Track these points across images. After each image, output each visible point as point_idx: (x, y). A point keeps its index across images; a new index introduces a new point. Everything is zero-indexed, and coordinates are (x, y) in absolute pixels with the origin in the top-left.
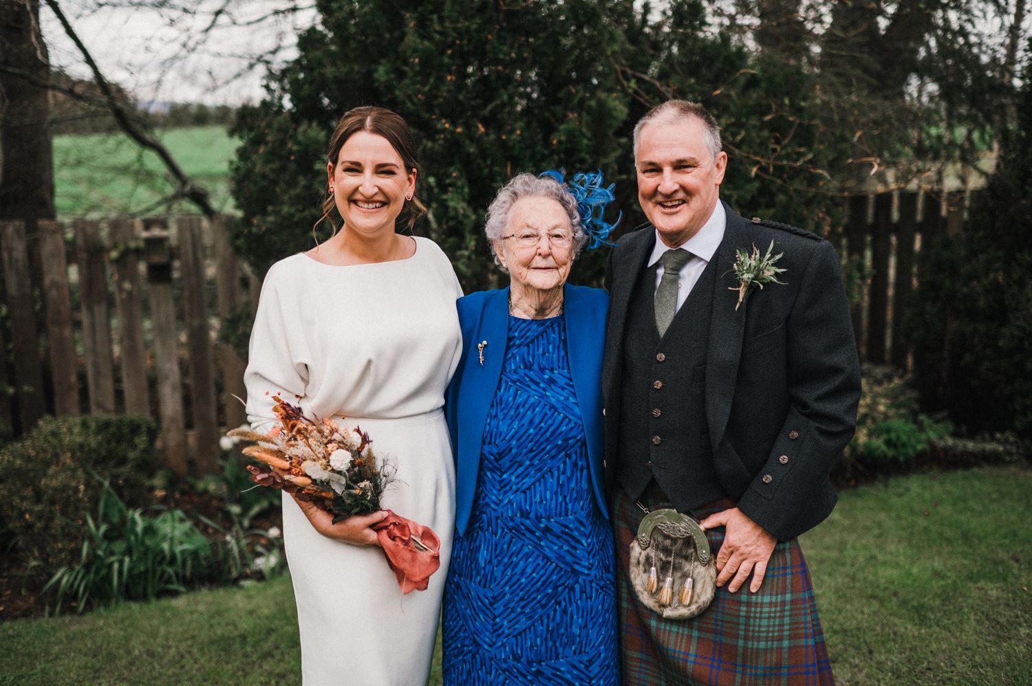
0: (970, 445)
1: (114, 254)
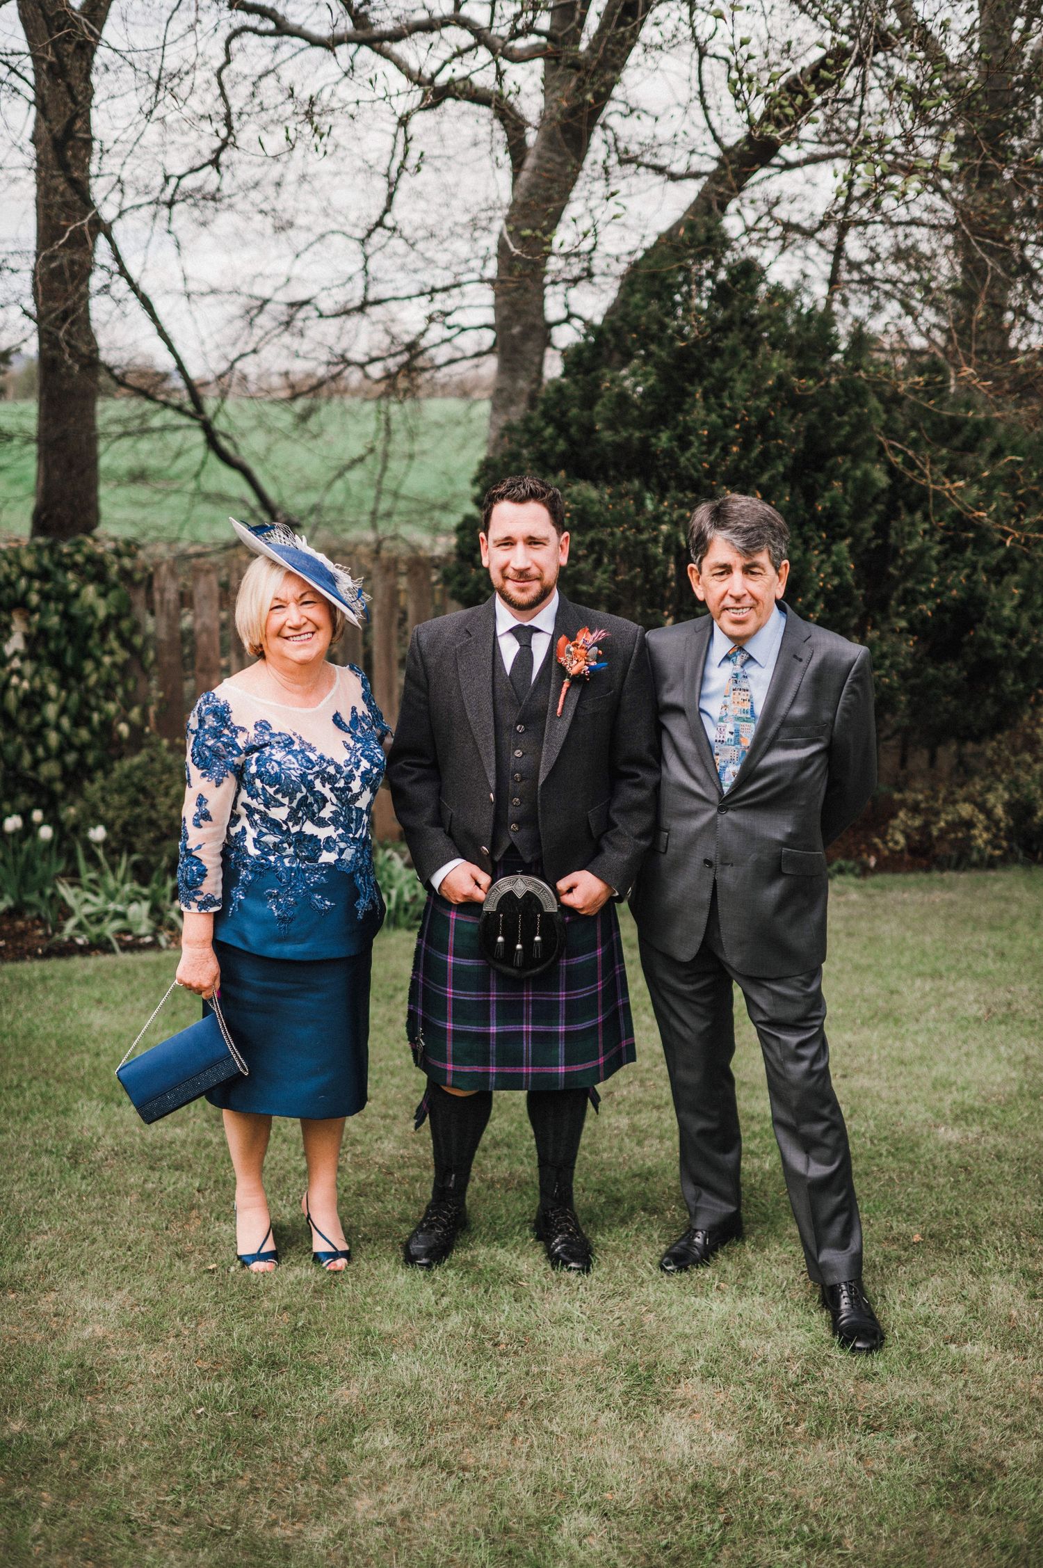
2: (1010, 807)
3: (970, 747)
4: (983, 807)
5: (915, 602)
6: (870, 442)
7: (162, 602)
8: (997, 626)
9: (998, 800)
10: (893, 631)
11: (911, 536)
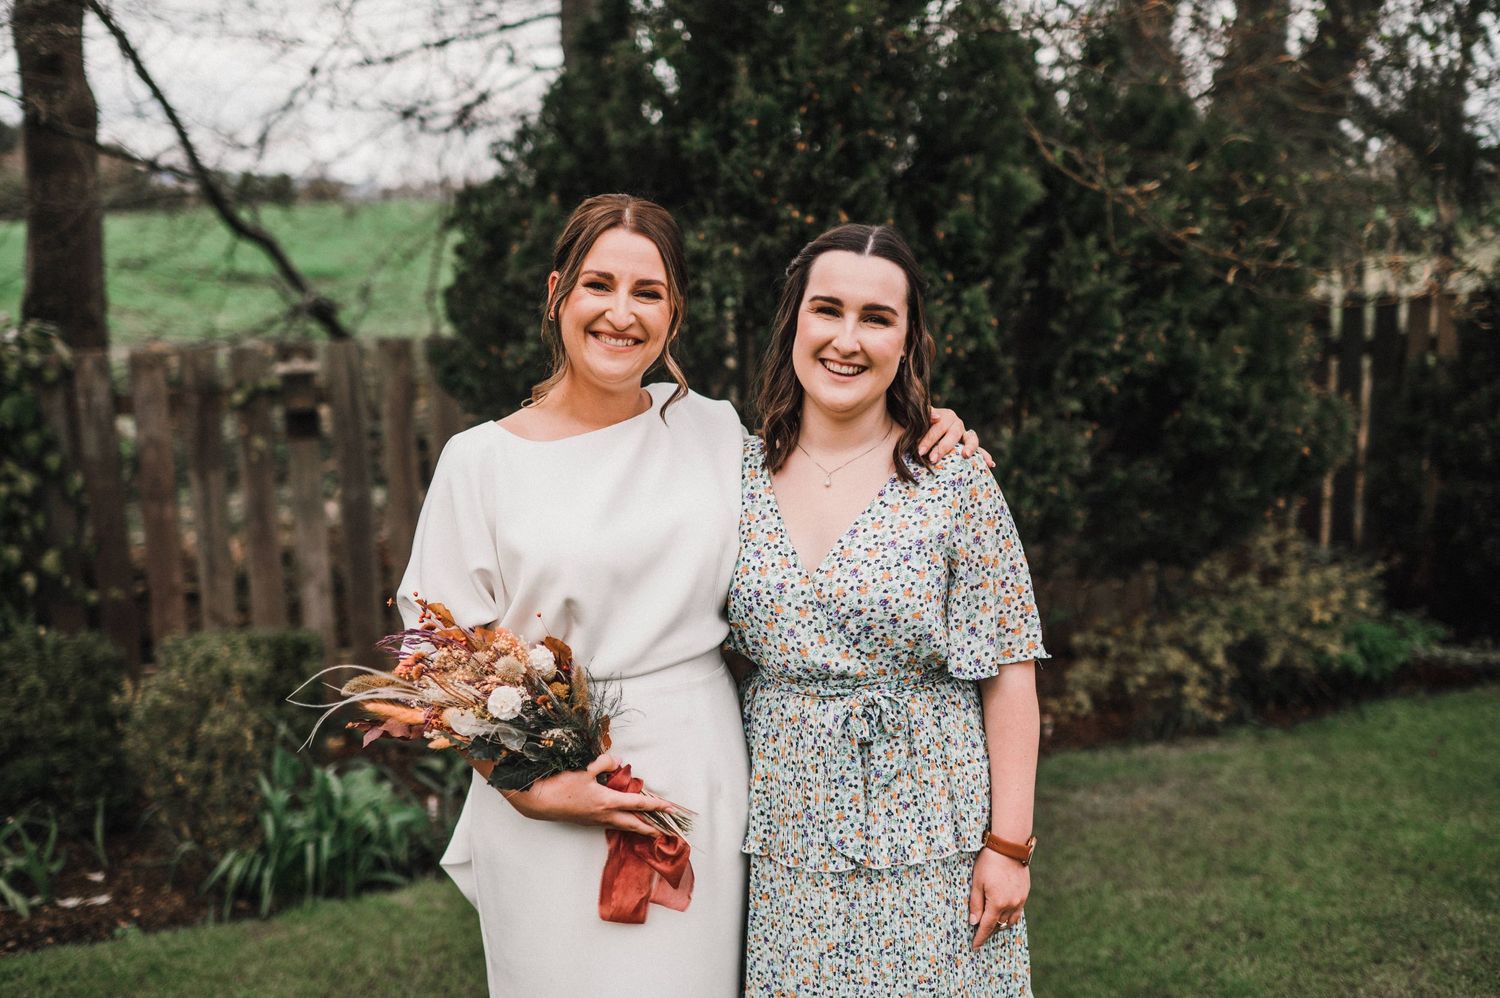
0: (1467, 656)
1: (238, 398)
2: (1231, 652)
3: (1174, 573)
4: (1195, 653)
5: (1091, 372)
6: (1011, 136)
7: (89, 406)
8: (1213, 402)
9: (1215, 641)
10: (1060, 416)
11: (1080, 273)
